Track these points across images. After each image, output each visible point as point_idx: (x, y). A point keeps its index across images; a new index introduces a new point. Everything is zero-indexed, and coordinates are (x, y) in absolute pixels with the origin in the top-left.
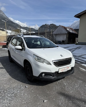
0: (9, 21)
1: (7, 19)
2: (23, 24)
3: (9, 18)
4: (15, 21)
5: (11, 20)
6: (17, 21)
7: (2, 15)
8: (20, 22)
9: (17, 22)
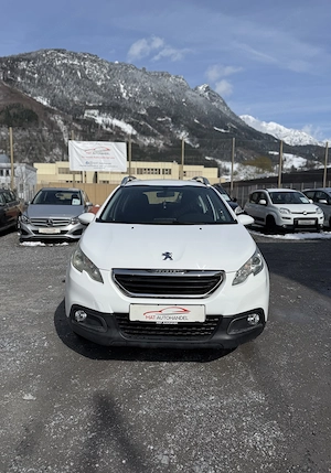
0: (239, 126)
1: (233, 122)
2: (297, 132)
3: (241, 117)
4: (264, 124)
5: (247, 123)
6: (271, 123)
7: (218, 110)
8: (282, 127)
9: (270, 128)
